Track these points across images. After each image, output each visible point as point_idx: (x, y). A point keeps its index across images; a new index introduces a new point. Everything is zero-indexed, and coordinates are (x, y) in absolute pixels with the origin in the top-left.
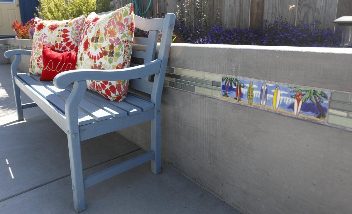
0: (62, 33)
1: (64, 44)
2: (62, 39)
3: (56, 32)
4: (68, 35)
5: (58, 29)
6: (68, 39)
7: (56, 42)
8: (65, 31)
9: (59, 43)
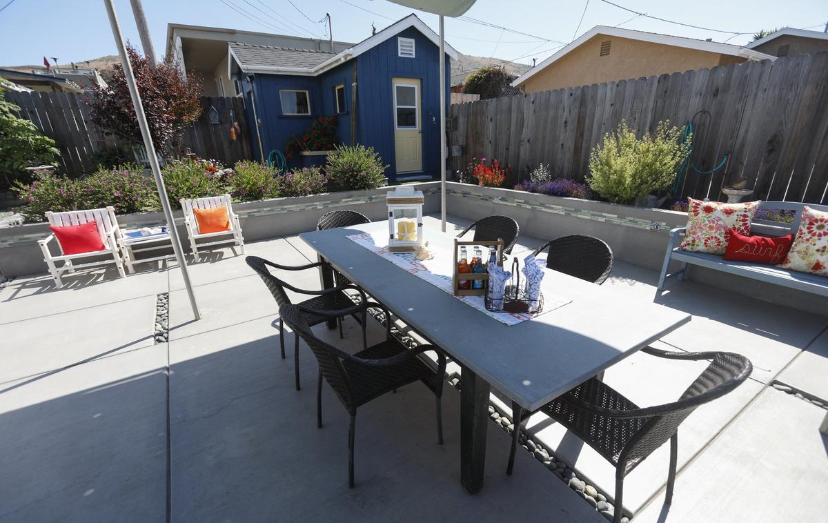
0: (742, 218)
1: (743, 228)
2: (741, 223)
3: (734, 217)
4: (747, 220)
5: (736, 214)
6: (747, 224)
7: (734, 225)
8: (745, 216)
9: (737, 226)
